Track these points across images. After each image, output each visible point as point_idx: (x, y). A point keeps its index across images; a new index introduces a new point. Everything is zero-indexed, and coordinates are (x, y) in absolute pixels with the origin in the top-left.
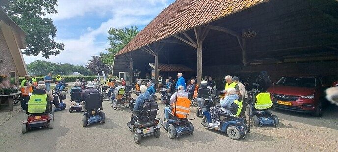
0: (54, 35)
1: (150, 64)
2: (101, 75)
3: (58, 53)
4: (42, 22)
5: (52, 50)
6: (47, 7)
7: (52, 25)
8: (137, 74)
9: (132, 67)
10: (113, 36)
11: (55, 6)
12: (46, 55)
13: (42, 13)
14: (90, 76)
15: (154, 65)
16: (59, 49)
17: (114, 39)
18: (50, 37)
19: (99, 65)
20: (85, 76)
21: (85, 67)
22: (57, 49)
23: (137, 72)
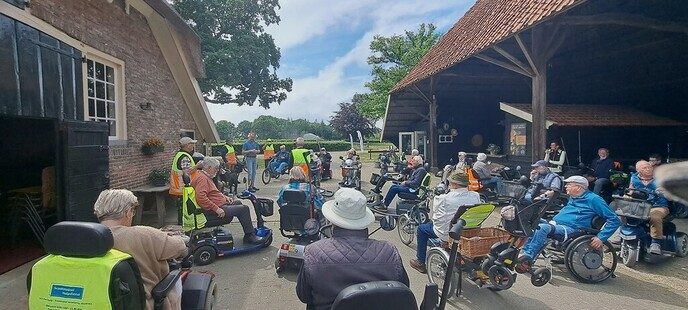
0: (276, 65)
1: (504, 107)
2: (356, 139)
3: (283, 97)
4: (258, 42)
5: (273, 93)
6: (264, 13)
7: (272, 46)
8: (448, 139)
9: (433, 120)
10: (379, 55)
11: (276, 8)
12: (265, 104)
13: (259, 28)
14: (335, 142)
15: (529, 111)
16: (285, 91)
17: (381, 60)
18: (271, 68)
19: (350, 120)
20: (328, 142)
21: (327, 124)
22: (281, 91)
23: (448, 132)
